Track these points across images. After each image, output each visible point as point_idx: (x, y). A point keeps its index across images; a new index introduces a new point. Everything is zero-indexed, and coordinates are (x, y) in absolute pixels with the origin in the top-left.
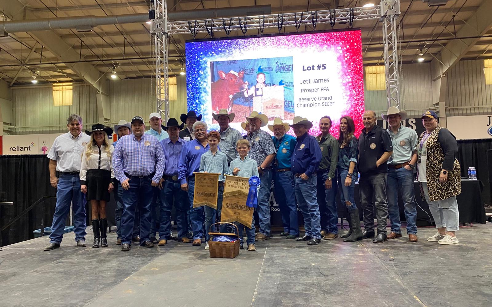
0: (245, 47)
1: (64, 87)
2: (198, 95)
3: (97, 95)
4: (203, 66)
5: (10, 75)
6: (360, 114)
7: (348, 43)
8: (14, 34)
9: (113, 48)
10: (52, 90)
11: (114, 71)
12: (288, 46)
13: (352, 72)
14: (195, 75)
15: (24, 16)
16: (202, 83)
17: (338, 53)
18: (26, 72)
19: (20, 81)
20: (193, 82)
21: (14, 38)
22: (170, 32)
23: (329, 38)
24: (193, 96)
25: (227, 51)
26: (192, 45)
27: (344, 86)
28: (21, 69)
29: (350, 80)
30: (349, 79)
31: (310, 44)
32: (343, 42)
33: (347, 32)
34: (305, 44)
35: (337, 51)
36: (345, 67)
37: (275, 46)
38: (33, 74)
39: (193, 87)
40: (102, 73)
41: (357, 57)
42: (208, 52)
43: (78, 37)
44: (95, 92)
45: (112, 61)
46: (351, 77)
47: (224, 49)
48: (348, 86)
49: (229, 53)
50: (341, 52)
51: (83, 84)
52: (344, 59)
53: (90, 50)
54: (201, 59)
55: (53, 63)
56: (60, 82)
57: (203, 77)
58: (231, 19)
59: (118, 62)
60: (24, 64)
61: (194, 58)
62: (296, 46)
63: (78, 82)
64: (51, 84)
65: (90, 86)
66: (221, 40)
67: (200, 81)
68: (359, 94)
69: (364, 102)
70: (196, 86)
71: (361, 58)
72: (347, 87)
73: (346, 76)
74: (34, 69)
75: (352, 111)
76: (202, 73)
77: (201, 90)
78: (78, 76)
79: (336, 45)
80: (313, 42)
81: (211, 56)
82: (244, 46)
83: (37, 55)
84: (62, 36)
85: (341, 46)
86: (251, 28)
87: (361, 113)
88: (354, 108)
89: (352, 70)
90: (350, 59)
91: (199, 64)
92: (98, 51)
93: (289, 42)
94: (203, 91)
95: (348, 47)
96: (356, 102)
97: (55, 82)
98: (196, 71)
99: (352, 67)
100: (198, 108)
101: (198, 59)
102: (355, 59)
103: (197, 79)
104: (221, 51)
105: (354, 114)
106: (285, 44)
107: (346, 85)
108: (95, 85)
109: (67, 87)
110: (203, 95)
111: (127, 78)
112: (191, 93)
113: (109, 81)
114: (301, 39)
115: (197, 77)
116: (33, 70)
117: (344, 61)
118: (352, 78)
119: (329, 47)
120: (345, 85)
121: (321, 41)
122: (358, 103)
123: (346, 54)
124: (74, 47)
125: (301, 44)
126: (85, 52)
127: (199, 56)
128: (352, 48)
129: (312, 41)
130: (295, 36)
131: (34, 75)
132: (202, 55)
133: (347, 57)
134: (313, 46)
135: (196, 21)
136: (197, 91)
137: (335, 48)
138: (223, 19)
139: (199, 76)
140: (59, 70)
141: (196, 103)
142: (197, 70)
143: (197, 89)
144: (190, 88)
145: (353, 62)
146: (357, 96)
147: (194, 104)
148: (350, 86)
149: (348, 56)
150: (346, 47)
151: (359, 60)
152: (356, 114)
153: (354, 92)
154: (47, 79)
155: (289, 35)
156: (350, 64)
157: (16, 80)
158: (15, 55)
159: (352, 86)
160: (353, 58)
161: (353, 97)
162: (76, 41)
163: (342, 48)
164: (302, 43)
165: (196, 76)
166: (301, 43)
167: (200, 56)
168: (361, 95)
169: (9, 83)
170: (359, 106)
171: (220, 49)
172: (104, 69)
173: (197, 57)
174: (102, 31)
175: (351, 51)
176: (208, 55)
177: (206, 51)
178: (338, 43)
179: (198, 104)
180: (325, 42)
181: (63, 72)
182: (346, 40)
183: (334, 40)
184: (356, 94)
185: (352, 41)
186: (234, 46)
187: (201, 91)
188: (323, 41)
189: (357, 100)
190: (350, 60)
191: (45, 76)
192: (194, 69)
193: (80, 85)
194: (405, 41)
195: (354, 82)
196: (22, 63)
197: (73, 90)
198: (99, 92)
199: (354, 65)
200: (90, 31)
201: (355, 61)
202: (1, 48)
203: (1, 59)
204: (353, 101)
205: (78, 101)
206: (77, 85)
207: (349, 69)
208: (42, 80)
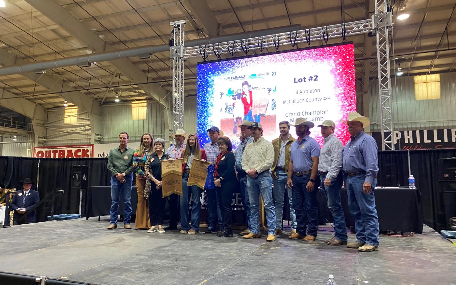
0: (247, 65)
1: (140, 104)
2: (206, 109)
3: (164, 110)
4: (211, 84)
5: (100, 95)
7: (340, 56)
8: (100, 64)
10: (131, 107)
12: (284, 62)
13: (344, 84)
15: (104, 50)
16: (209, 98)
17: (331, 67)
18: (111, 93)
19: (108, 100)
20: (203, 98)
21: (100, 67)
22: (186, 56)
23: (322, 53)
24: (202, 109)
25: (231, 70)
26: (203, 66)
27: (336, 97)
28: (107, 91)
29: (343, 91)
30: (341, 90)
31: (304, 59)
32: (336, 56)
33: (339, 46)
34: (300, 60)
35: (329, 64)
36: (338, 79)
37: (272, 62)
39: (202, 102)
40: (167, 91)
41: (349, 69)
42: (215, 71)
43: (146, 63)
44: (162, 108)
46: (343, 89)
47: (228, 68)
48: (340, 97)
49: (232, 71)
50: (334, 65)
51: (154, 102)
52: (337, 72)
53: (156, 73)
54: (210, 78)
55: (131, 85)
56: (137, 100)
57: (210, 93)
58: (234, 42)
60: (109, 86)
61: (204, 77)
62: (291, 62)
63: (150, 99)
64: (130, 102)
65: (158, 103)
66: (226, 61)
67: (208, 97)
68: (351, 105)
70: (204, 101)
71: (353, 70)
73: (339, 87)
76: (210, 90)
77: (208, 104)
78: (148, 95)
79: (330, 59)
80: (307, 58)
81: (218, 75)
82: (245, 65)
83: (116, 79)
84: (134, 63)
85: (333, 60)
86: (252, 48)
89: (344, 82)
90: (342, 71)
91: (208, 82)
92: (162, 74)
93: (285, 58)
94: (210, 105)
95: (340, 60)
96: (348, 112)
97: (133, 100)
99: (344, 79)
100: (205, 120)
101: (207, 78)
102: (347, 71)
103: (205, 95)
104: (225, 70)
106: (282, 61)
107: (338, 96)
108: (162, 103)
109: (142, 104)
110: (210, 108)
111: (189, 96)
112: (201, 107)
114: (296, 55)
116: (116, 91)
117: (337, 73)
118: (344, 90)
119: (322, 62)
121: (315, 56)
123: (339, 67)
124: (144, 71)
125: (296, 60)
126: (152, 75)
127: (208, 75)
128: (344, 61)
129: (306, 56)
130: (290, 53)
131: (117, 95)
132: (210, 74)
133: (339, 70)
134: (307, 61)
135: (206, 46)
136: (206, 105)
137: (328, 62)
138: (228, 43)
139: (207, 93)
140: (135, 91)
141: (204, 115)
142: (206, 87)
143: (205, 103)
144: (200, 103)
145: (346, 74)
146: (349, 106)
147: (202, 116)
148: (342, 97)
149: (340, 68)
150: (338, 60)
151: (351, 72)
153: (347, 103)
154: (126, 98)
155: (285, 52)
156: (342, 76)
157: (105, 100)
158: (103, 80)
159: (344, 97)
160: (345, 70)
161: (345, 108)
162: (145, 67)
163: (335, 61)
164: (297, 59)
165: (205, 92)
166: (296, 59)
167: (209, 75)
169: (100, 102)
171: (225, 69)
172: (168, 88)
173: (206, 76)
174: (164, 57)
175: (343, 64)
176: (215, 74)
177: (214, 70)
178: (331, 57)
179: (206, 116)
180: (319, 57)
181: (139, 92)
182: (339, 54)
183: (327, 54)
184: (348, 104)
185: (344, 54)
186: (237, 65)
187: (208, 106)
188: (317, 56)
189: (349, 110)
190: (343, 73)
191: (125, 96)
192: (204, 87)
194: (450, 48)
195: (346, 93)
196: (107, 86)
197: (147, 106)
198: (165, 107)
199: (346, 77)
200: (149, 58)
201: (348, 73)
202: (91, 75)
203: (92, 83)
204: (345, 111)
205: (150, 116)
206: (149, 102)
207: (341, 81)
208: (123, 99)
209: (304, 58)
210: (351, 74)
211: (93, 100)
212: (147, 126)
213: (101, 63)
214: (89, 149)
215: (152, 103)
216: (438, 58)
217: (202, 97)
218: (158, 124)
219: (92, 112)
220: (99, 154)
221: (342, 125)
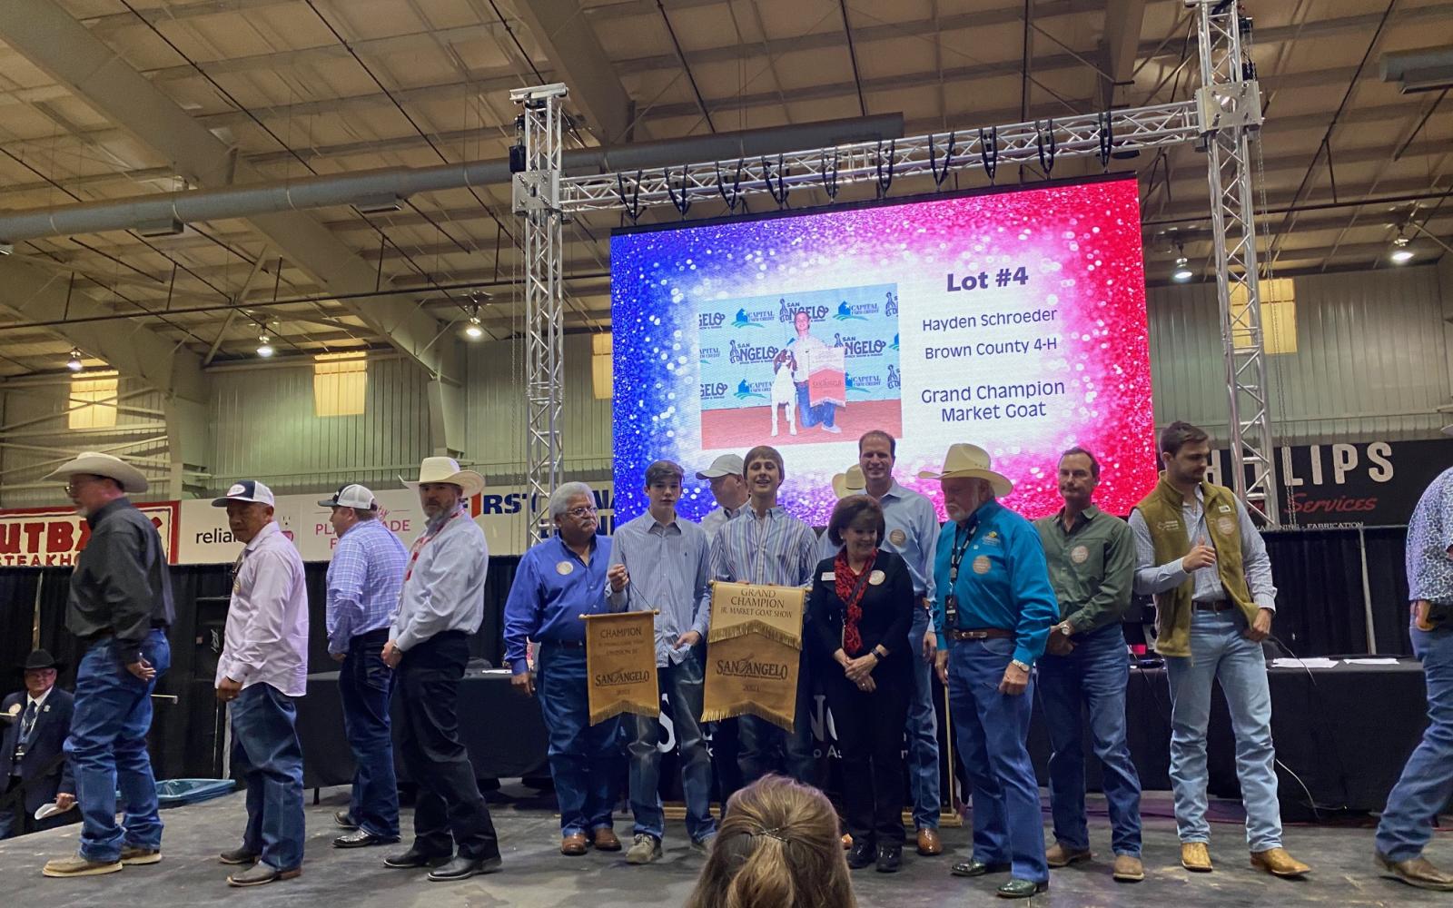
0: (782, 242)
1: (344, 364)
2: (645, 386)
3: (429, 384)
4: (660, 302)
5: (203, 333)
6: (1138, 440)
7: (1095, 218)
8: (209, 226)
9: (469, 252)
10: (313, 372)
11: (475, 316)
12: (911, 234)
13: (1110, 309)
14: (637, 326)
15: (230, 178)
16: (656, 350)
17: (1066, 251)
18: (244, 327)
19: (229, 350)
20: (632, 350)
21: (208, 237)
22: (568, 206)
23: (1036, 207)
24: (629, 389)
25: (730, 257)
26: (630, 242)
27: (1086, 351)
28: (232, 318)
29: (1105, 332)
30: (1101, 329)
31: (978, 227)
32: (1082, 216)
33: (1092, 186)
34: (961, 227)
35: (1061, 245)
36: (1089, 292)
37: (869, 235)
38: (262, 331)
39: (629, 365)
40: (442, 322)
41: (1125, 261)
42: (673, 261)
43: (374, 226)
44: (423, 376)
45: (471, 289)
46: (1106, 325)
47: (720, 251)
48: (1097, 351)
49: (734, 260)
50: (1074, 247)
51: (394, 356)
52: (1085, 268)
53: (406, 259)
54: (655, 281)
55: (314, 300)
56: (334, 349)
57: (659, 333)
58: (741, 163)
59: (487, 292)
60: (238, 304)
61: (634, 279)
62: (934, 234)
63: (379, 350)
64: (307, 356)
65: (408, 359)
66: (711, 225)
67: (650, 347)
68: (1133, 377)
69: (1150, 400)
70: (638, 360)
71: (1138, 264)
72: (1097, 355)
73: (1093, 319)
74: (264, 317)
75: (1113, 428)
76: (657, 322)
77: (652, 371)
78: (375, 334)
79: (1061, 225)
80: (987, 221)
81: (684, 272)
82: (778, 241)
83: (269, 280)
84: (332, 225)
85: (1073, 230)
86: (800, 186)
87: (1141, 436)
88: (1120, 419)
89: (1112, 303)
90: (1102, 267)
91: (649, 296)
92: (427, 263)
93: (913, 222)
94: (659, 373)
95: (1096, 230)
96: (1126, 400)
97: (321, 351)
98: (641, 317)
99: (1110, 294)
100: (643, 425)
101: (647, 282)
102: (1118, 267)
103: (641, 340)
104: (711, 258)
105: (1118, 438)
106: (902, 230)
107: (1093, 348)
108: (424, 359)
109: (352, 364)
110: (659, 386)
112: (626, 381)
113: (463, 343)
114: (951, 212)
115: (642, 334)
116: (262, 319)
117: (1085, 274)
118: (1111, 327)
119: (1037, 235)
120: (1089, 348)
121: (1011, 215)
122: (1132, 403)
123: (1091, 252)
124: (365, 254)
125: (949, 227)
126: (394, 266)
127: (649, 272)
128: (1109, 234)
129: (984, 216)
130: (930, 203)
131: (264, 334)
132: (656, 270)
133: (1092, 262)
134: (986, 232)
135: (640, 173)
136: (642, 375)
137: (1055, 235)
138: (718, 165)
139: (647, 332)
140: (328, 318)
141: (639, 409)
142: (642, 314)
143: (642, 368)
144: (622, 367)
145: (1114, 277)
146: (1127, 381)
147: (631, 412)
148: (1105, 351)
149: (1096, 258)
150: (1090, 232)
151: (1133, 270)
152: (1125, 438)
153: (1119, 371)
154: (297, 344)
155: (914, 202)
156: (1102, 284)
157: (219, 349)
158: (213, 281)
159: (1111, 352)
160: (1113, 264)
161: (1116, 386)
162: (370, 239)
163: (1078, 233)
164: (954, 225)
165: (639, 330)
166: (950, 224)
167: (653, 274)
168: (1140, 379)
169: (201, 358)
170: (1136, 413)
171: (709, 252)
172: (444, 312)
173: (642, 276)
174: (437, 209)
175: (1106, 243)
176: (674, 270)
177: (669, 257)
178: (1065, 221)
179: (644, 413)
180: (1025, 219)
181: (340, 324)
182: (1090, 211)
183: (1051, 212)
184: (1124, 376)
185: (1108, 213)
186: (751, 240)
187: (652, 376)
188: (1018, 217)
189: (1130, 393)
190: (1105, 272)
191: (292, 336)
192: (635, 312)
193: (382, 357)
194: (1340, 200)
195: (1116, 338)
196: (233, 302)
197: (366, 370)
198: (434, 375)
199: (1117, 285)
200: (396, 209)
201: (1120, 274)
202: (176, 264)
203: (178, 292)
204: (1115, 398)
205: (379, 403)
206: (378, 358)
207: (1101, 300)
208: (287, 346)
209: (976, 222)
210: (1131, 276)
211: (177, 352)
212: (369, 435)
213: (212, 223)
214: (164, 517)
215: (383, 361)
216: (1292, 231)
217: (629, 346)
218: (406, 429)
219: (171, 390)
220: (198, 535)
221: (1107, 443)
